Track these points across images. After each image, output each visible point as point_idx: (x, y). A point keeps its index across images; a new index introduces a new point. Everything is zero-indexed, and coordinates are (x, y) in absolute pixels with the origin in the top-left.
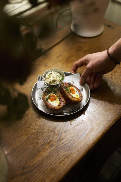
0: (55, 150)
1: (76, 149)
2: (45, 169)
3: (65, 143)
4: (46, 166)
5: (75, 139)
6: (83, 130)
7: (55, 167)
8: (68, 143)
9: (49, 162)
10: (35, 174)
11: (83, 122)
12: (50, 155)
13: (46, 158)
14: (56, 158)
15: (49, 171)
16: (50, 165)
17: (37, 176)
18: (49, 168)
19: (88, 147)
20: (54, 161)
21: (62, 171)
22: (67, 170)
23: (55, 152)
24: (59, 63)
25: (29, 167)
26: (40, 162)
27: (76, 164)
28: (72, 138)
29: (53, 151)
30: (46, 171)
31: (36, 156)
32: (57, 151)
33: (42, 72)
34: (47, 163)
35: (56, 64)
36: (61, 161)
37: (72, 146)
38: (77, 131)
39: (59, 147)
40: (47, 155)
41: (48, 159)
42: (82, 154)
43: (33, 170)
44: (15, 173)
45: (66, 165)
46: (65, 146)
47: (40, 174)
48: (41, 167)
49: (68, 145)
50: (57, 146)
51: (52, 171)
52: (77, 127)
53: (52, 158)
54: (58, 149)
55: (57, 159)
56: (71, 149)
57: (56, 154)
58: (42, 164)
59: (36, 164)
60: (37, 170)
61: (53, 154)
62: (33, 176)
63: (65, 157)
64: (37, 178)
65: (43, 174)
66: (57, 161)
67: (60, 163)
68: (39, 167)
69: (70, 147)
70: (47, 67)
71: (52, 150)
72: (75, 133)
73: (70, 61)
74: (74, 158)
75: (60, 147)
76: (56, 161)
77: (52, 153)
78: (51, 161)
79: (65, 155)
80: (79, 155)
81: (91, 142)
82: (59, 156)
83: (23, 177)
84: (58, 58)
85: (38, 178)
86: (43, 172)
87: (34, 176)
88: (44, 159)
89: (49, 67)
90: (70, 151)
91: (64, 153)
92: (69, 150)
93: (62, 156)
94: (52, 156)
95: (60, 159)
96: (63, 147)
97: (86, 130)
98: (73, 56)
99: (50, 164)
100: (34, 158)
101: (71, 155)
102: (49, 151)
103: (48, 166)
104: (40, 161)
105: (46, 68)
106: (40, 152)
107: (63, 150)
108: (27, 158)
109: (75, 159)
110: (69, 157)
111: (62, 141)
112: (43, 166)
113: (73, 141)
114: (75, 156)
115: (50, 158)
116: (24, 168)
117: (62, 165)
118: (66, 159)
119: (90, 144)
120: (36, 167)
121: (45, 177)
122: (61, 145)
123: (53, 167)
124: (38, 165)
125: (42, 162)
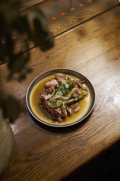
0: (67, 142)
1: (90, 145)
2: (51, 161)
3: (79, 136)
4: (52, 158)
5: (91, 133)
6: (103, 125)
7: (61, 162)
8: (83, 137)
9: (57, 153)
10: (39, 164)
11: (105, 116)
12: (60, 145)
13: (54, 148)
14: (65, 151)
15: (54, 165)
16: (58, 158)
17: (40, 166)
18: (55, 161)
19: (103, 146)
20: (63, 154)
21: (69, 168)
22: (74, 168)
23: (66, 144)
24: (95, 39)
25: (35, 154)
26: (47, 152)
27: (85, 163)
28: (88, 131)
29: (64, 143)
30: (51, 163)
31: (45, 144)
32: (68, 143)
33: (73, 47)
34: (55, 155)
35: (91, 40)
36: (70, 156)
37: (86, 141)
38: (96, 125)
39: (71, 139)
40: (57, 145)
41: (57, 151)
42: (94, 153)
43: (38, 159)
44: (18, 158)
45: (74, 162)
46: (78, 139)
47: (45, 165)
48: (47, 157)
49: (82, 139)
50: (70, 138)
51: (58, 164)
52: (98, 120)
53: (61, 150)
54: (70, 141)
55: (66, 153)
56: (84, 145)
57: (66, 146)
58: (49, 155)
59: (42, 153)
60: (42, 160)
61: (63, 146)
62: (36, 166)
63: (75, 152)
64: (40, 170)
65: (47, 166)
66: (66, 155)
67: (69, 157)
68: (45, 157)
69: (83, 141)
70: (81, 42)
71: (63, 141)
72: (93, 127)
73: (108, 39)
74: (85, 155)
75: (73, 140)
76: (64, 155)
77: (62, 144)
78: (59, 154)
79: (76, 150)
80: (92, 154)
81: (109, 141)
82: (69, 149)
83: (26, 164)
84: (95, 33)
85: (42, 169)
86: (48, 164)
87: (38, 166)
88: (52, 149)
89: (82, 42)
90: (82, 147)
91: (76, 147)
92: (81, 145)
93: (72, 150)
94: (61, 148)
95: (69, 153)
96: (76, 139)
97: (107, 125)
98: (112, 33)
99: (57, 156)
100: (41, 146)
101: (83, 152)
102: (60, 141)
103: (55, 158)
104: (48, 150)
105: (79, 42)
106: (49, 140)
107: (75, 144)
108: (34, 144)
109: (86, 158)
110: (80, 153)
111: (76, 133)
112: (49, 157)
113: (89, 134)
114: (87, 154)
115: (59, 149)
116: (29, 154)
117: (70, 160)
118: (76, 155)
119: (107, 143)
120: (42, 156)
121: (48, 170)
122: (75, 138)
123: (59, 160)
124: (44, 155)
125: (49, 152)
